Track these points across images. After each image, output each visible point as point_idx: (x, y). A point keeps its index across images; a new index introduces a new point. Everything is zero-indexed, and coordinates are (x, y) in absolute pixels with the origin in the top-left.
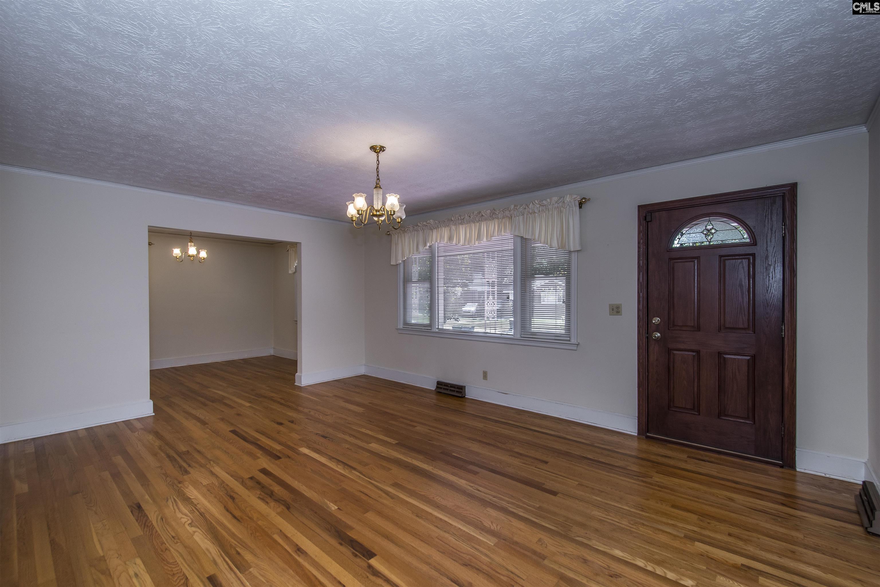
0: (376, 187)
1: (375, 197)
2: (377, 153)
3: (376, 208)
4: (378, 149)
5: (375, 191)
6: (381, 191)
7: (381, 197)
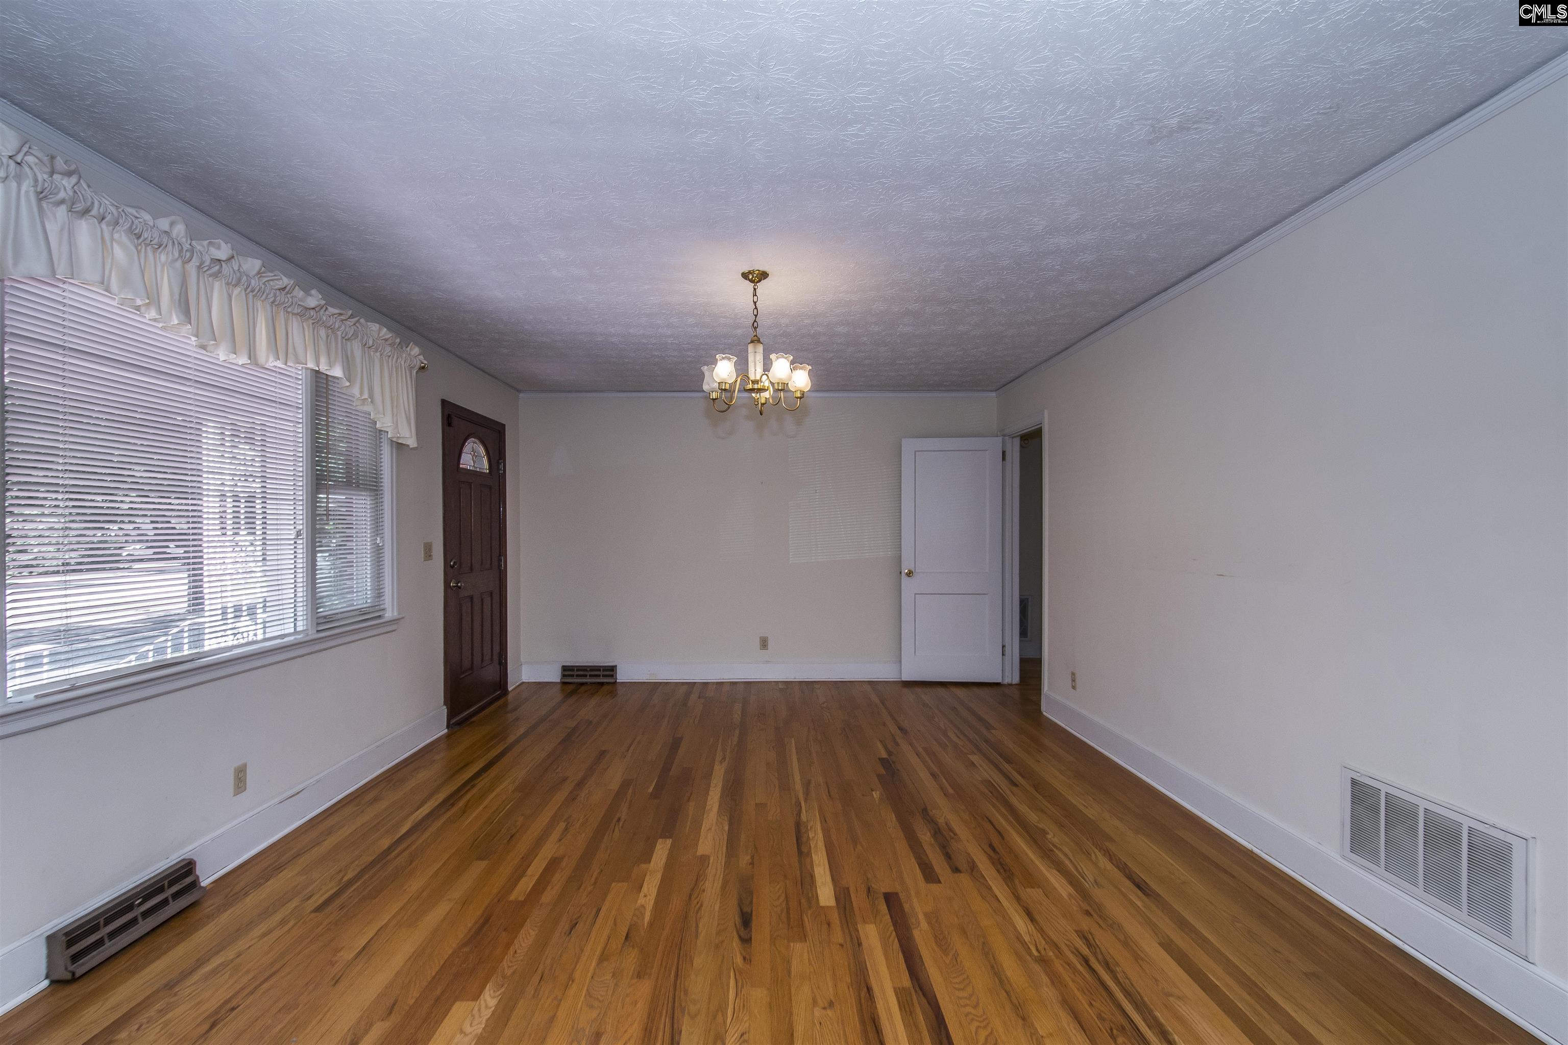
0: (752, 342)
1: (751, 358)
2: (752, 281)
3: (752, 377)
4: (756, 277)
5: (751, 348)
6: (760, 348)
7: (760, 357)
